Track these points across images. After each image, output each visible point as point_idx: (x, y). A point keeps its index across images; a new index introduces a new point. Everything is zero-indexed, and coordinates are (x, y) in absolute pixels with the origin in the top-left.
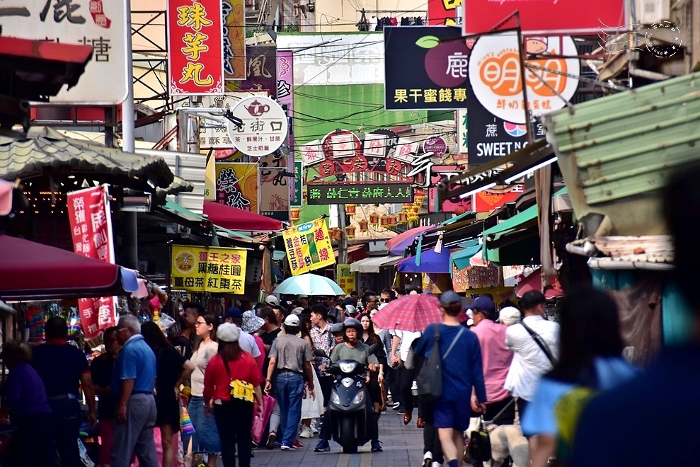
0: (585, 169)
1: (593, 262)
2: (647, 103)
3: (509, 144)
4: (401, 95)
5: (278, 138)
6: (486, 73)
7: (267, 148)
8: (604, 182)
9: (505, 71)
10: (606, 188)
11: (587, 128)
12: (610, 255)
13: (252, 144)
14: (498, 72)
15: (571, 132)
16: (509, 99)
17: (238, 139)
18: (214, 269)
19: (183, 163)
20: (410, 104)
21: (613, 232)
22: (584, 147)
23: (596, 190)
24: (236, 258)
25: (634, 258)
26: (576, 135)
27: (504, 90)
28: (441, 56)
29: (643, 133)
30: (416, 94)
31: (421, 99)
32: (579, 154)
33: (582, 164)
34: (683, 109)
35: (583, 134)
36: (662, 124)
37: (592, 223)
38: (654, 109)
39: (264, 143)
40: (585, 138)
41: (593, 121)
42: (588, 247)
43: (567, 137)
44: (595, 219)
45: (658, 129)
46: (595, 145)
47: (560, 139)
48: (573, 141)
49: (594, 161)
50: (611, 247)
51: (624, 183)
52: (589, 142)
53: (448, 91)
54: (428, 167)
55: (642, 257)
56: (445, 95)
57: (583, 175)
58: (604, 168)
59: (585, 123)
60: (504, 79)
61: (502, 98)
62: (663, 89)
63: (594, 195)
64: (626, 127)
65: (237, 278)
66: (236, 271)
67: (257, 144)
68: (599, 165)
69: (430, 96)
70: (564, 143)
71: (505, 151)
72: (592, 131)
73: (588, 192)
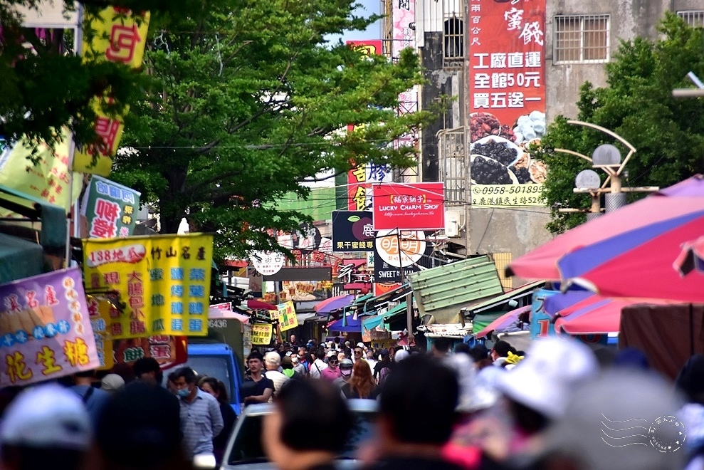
0: (424, 297)
1: (426, 335)
2: (448, 271)
3: (394, 272)
4: (340, 245)
5: (278, 266)
6: (383, 244)
7: (273, 271)
8: (432, 302)
9: (392, 243)
10: (432, 304)
11: (425, 281)
12: (433, 332)
13: (265, 269)
14: (389, 244)
15: (418, 282)
16: (394, 256)
17: (258, 267)
18: (256, 334)
19: (238, 282)
20: (345, 249)
21: (435, 322)
22: (424, 288)
23: (429, 305)
24: (267, 329)
25: (442, 333)
26: (420, 283)
27: (391, 252)
28: (360, 225)
29: (446, 283)
30: (348, 244)
31: (351, 247)
32: (422, 291)
33: (423, 295)
34: (462, 274)
35: (424, 283)
36: (454, 280)
37: (427, 318)
38: (451, 273)
39: (271, 269)
40: (424, 285)
41: (427, 278)
42: (424, 329)
43: (417, 284)
44: (428, 317)
45: (452, 281)
46: (428, 287)
47: (414, 285)
48: (419, 286)
49: (428, 294)
50: (433, 329)
51: (439, 302)
52: (426, 286)
53: (364, 243)
54: (349, 272)
55: (445, 333)
56: (362, 245)
57: (423, 299)
58: (431, 296)
59: (424, 279)
60: (392, 247)
61: (391, 255)
62: (454, 266)
63: (428, 308)
64: (440, 281)
65: (267, 337)
66: (267, 334)
67: (268, 269)
68: (430, 295)
69: (355, 245)
70: (416, 287)
71: (392, 275)
72: (427, 282)
73: (425, 306)
